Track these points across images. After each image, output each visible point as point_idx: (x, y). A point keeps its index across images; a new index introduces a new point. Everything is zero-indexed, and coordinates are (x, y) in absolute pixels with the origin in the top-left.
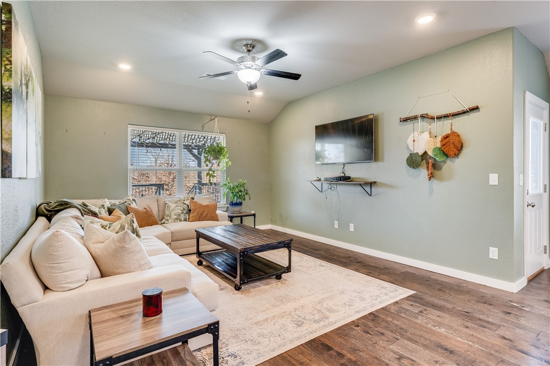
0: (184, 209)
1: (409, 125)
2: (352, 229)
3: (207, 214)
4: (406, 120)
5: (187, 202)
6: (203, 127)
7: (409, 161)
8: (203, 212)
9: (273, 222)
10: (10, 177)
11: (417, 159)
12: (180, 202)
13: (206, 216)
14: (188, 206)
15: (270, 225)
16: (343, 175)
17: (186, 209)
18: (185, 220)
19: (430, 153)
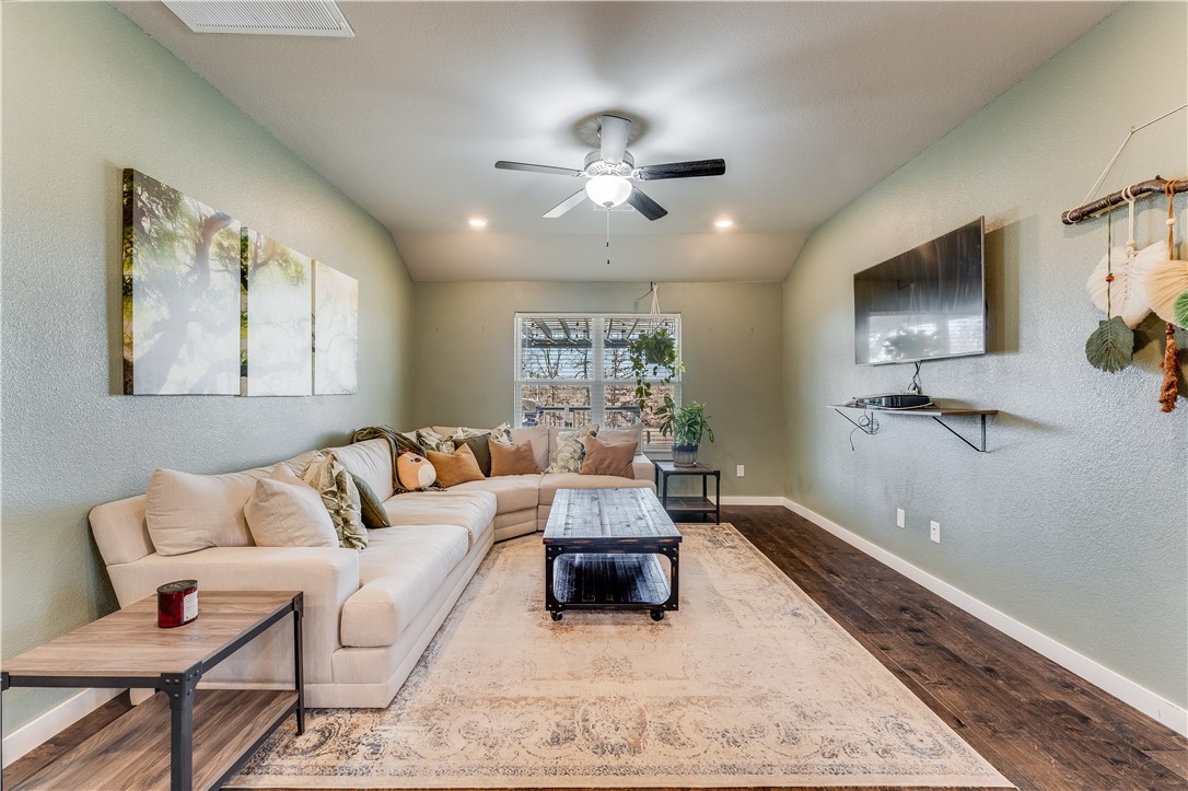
0: (575, 451)
1: (1097, 231)
2: (935, 536)
3: (610, 464)
4: (1083, 216)
5: (582, 440)
6: (636, 304)
7: (1093, 348)
8: (604, 459)
9: (788, 493)
10: (131, 393)
11: (1121, 339)
12: (570, 439)
13: (609, 467)
14: (583, 446)
15: (783, 498)
16: (915, 392)
17: (579, 451)
18: (576, 471)
19: (1169, 315)
